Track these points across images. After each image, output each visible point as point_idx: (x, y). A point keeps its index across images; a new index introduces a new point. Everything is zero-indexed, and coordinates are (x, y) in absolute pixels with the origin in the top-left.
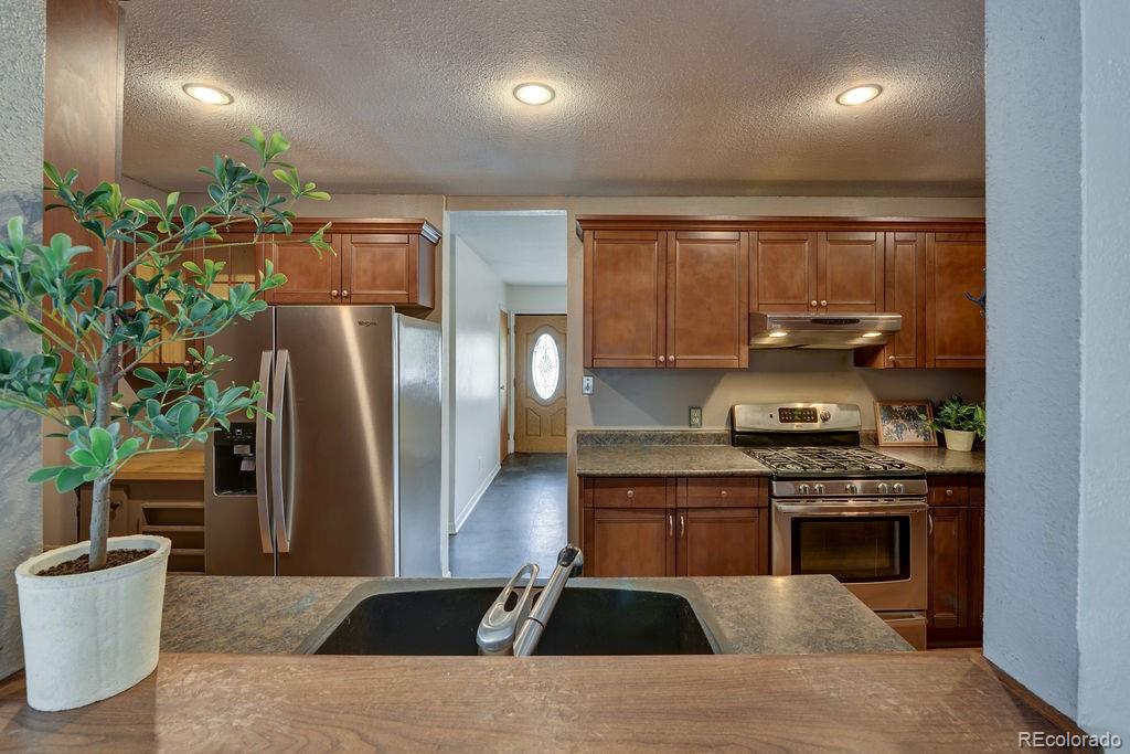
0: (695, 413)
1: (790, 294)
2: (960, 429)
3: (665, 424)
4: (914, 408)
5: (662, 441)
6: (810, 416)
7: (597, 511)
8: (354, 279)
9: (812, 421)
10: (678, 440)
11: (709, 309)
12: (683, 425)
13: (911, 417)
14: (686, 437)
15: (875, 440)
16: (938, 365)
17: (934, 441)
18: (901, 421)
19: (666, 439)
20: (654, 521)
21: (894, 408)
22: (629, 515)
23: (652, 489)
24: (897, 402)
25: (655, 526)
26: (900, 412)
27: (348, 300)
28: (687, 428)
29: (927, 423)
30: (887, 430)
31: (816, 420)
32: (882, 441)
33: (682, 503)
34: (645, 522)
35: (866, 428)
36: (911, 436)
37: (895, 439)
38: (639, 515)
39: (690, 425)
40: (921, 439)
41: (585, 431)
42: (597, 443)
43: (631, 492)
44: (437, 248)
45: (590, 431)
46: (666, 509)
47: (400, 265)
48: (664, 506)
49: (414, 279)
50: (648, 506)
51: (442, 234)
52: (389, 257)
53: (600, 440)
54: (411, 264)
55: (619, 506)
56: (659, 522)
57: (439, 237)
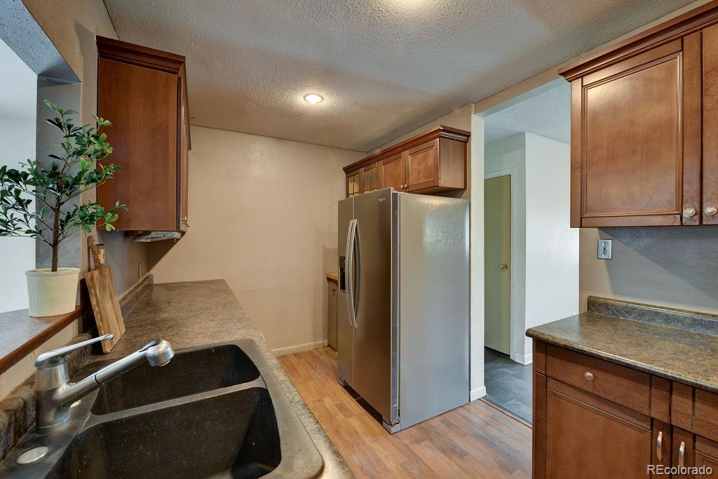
7: (550, 380)
8: (410, 177)
20: (630, 425)
22: (591, 402)
23: (626, 382)
25: (632, 432)
27: (407, 190)
33: (680, 422)
34: (617, 421)
41: (598, 298)
42: (614, 314)
43: (589, 374)
44: (468, 144)
45: (605, 299)
46: (652, 419)
47: (431, 161)
48: (646, 412)
49: (437, 169)
50: (619, 401)
51: (470, 133)
52: (425, 158)
53: (618, 311)
54: (435, 159)
55: (577, 385)
56: (642, 431)
57: (468, 135)
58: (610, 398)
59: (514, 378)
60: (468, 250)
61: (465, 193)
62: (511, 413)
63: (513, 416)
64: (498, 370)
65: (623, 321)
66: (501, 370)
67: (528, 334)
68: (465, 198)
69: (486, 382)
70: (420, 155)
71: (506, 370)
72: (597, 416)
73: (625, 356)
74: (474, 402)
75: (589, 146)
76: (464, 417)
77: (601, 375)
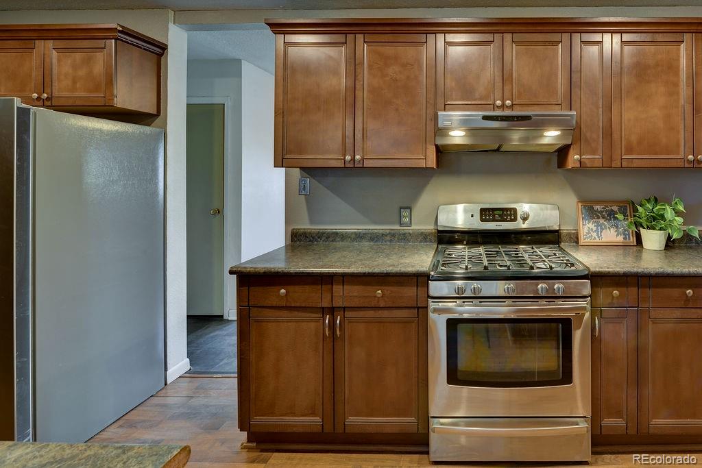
0: (405, 213)
1: (477, 95)
2: (653, 228)
3: (376, 223)
4: (615, 208)
5: (372, 239)
6: (510, 215)
7: (254, 310)
8: (55, 84)
9: (511, 220)
10: (388, 238)
11: (397, 110)
12: (392, 223)
13: (611, 216)
14: (393, 235)
15: (575, 239)
16: (624, 164)
17: (633, 240)
18: (601, 221)
19: (375, 238)
20: (311, 321)
21: (596, 209)
22: (285, 314)
23: (307, 288)
24: (598, 202)
25: (313, 325)
26: (602, 212)
27: (48, 103)
28: (397, 227)
29: (624, 223)
30: (588, 229)
31: (515, 220)
32: (582, 241)
33: (338, 303)
34: (303, 321)
35: (566, 228)
36: (610, 235)
37: (595, 239)
38: (296, 313)
39: (401, 224)
40: (620, 239)
41: (299, 229)
42: (310, 241)
43: (283, 291)
44: (163, 58)
45: (304, 229)
46: (323, 308)
47: (98, 68)
48: (319, 305)
49: (110, 81)
50: (303, 305)
51: (167, 45)
52: (88, 61)
53: (313, 238)
54: (108, 68)
55: (274, 304)
56: (317, 321)
57: (163, 48)
58: (298, 304)
59: (227, 338)
60: (161, 192)
61: (158, 121)
62: (223, 373)
63: (224, 375)
64: (207, 336)
65: (316, 245)
66: (212, 335)
67: (231, 272)
68: (158, 127)
69: (190, 355)
70: (78, 56)
71: (217, 333)
72: (289, 324)
73: (307, 267)
74: (173, 382)
75: (289, 96)
76: (157, 405)
77: (291, 288)
